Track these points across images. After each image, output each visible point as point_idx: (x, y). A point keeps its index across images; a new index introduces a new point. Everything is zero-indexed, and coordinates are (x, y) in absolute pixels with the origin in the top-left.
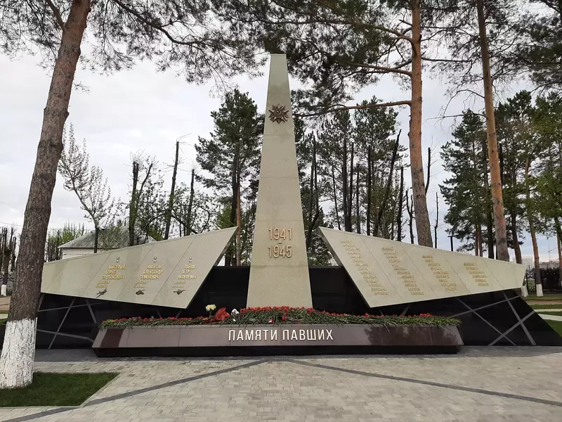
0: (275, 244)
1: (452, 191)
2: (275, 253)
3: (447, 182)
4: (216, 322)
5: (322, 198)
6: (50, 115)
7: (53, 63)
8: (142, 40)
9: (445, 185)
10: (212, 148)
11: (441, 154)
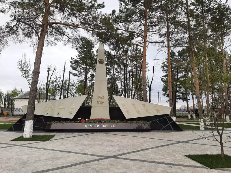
0: (99, 100)
1: (165, 80)
2: (99, 103)
3: (163, 76)
4: (81, 122)
5: (117, 82)
6: (37, 64)
7: (36, 49)
8: (59, 37)
9: (163, 78)
10: (76, 62)
11: (162, 66)
